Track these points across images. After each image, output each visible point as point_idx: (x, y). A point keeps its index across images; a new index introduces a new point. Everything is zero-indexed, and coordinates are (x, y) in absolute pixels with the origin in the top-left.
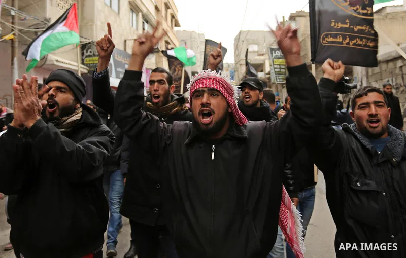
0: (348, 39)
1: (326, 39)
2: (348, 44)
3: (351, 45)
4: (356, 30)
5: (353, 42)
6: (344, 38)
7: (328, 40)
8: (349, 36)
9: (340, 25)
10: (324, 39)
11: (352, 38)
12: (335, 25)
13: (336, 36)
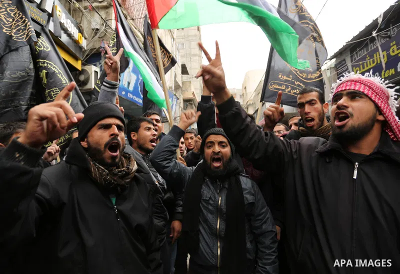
0: (290, 88)
1: (273, 86)
2: (289, 92)
3: (292, 94)
4: (296, 83)
5: (294, 91)
6: (287, 87)
7: (275, 87)
8: (291, 87)
9: (285, 78)
10: (271, 85)
11: (293, 89)
12: (282, 77)
13: (280, 85)
